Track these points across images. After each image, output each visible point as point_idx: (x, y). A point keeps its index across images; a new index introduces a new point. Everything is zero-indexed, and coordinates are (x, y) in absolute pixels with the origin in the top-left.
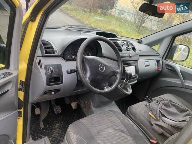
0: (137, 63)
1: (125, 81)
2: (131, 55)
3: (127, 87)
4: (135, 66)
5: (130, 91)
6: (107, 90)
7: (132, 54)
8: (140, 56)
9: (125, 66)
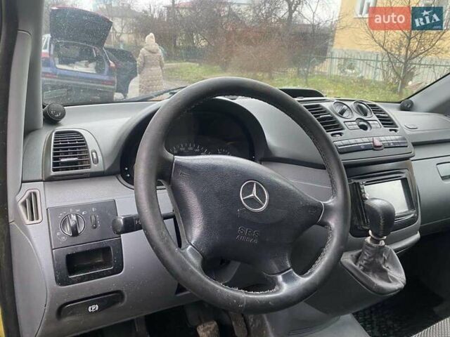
0: (409, 168)
1: (372, 239)
2: (378, 143)
3: (381, 261)
4: (404, 181)
5: (396, 278)
6: (286, 287)
7: (382, 138)
8: (416, 145)
9: (360, 181)
